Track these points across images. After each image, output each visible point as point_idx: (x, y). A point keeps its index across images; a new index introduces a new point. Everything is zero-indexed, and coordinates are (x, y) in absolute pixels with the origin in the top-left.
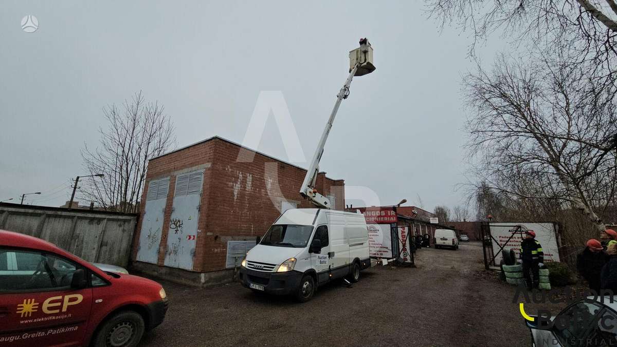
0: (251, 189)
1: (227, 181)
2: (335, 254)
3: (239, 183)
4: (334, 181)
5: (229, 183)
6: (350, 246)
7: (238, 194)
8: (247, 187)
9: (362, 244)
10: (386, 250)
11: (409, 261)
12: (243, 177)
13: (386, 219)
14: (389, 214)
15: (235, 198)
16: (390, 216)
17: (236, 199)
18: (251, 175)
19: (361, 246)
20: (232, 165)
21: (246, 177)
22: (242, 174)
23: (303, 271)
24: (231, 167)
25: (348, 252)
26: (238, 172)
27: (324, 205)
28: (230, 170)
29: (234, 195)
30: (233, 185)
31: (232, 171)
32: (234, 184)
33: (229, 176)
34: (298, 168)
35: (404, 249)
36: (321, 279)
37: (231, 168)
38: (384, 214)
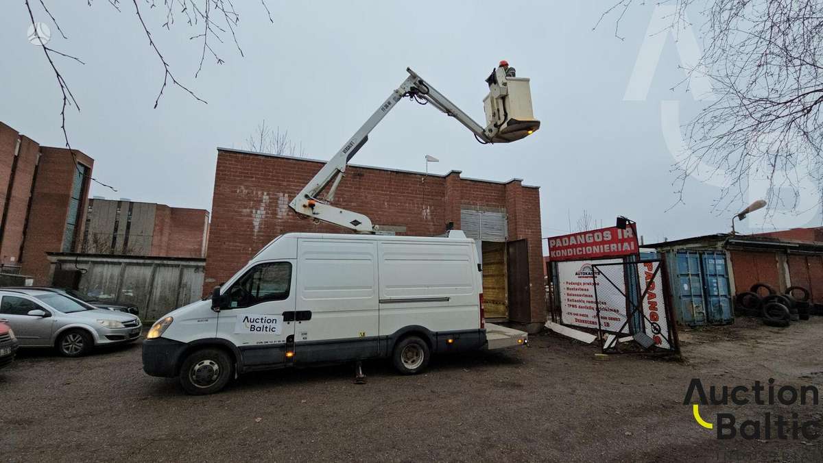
0: (288, 215)
1: (239, 207)
2: (313, 316)
3: (262, 208)
4: (505, 185)
5: (244, 210)
6: (380, 302)
7: (260, 224)
8: (280, 214)
9: (447, 299)
11: (665, 345)
12: (270, 198)
13: (614, 247)
14: (620, 237)
15: (256, 230)
16: (623, 241)
17: (259, 232)
18: (286, 195)
20: (246, 184)
21: (278, 199)
22: (268, 194)
23: (187, 339)
24: (247, 187)
25: (377, 313)
26: (259, 193)
28: (245, 191)
29: (254, 227)
30: (252, 212)
31: (248, 193)
32: (254, 211)
33: (243, 200)
35: (654, 317)
37: (246, 189)
38: (610, 238)
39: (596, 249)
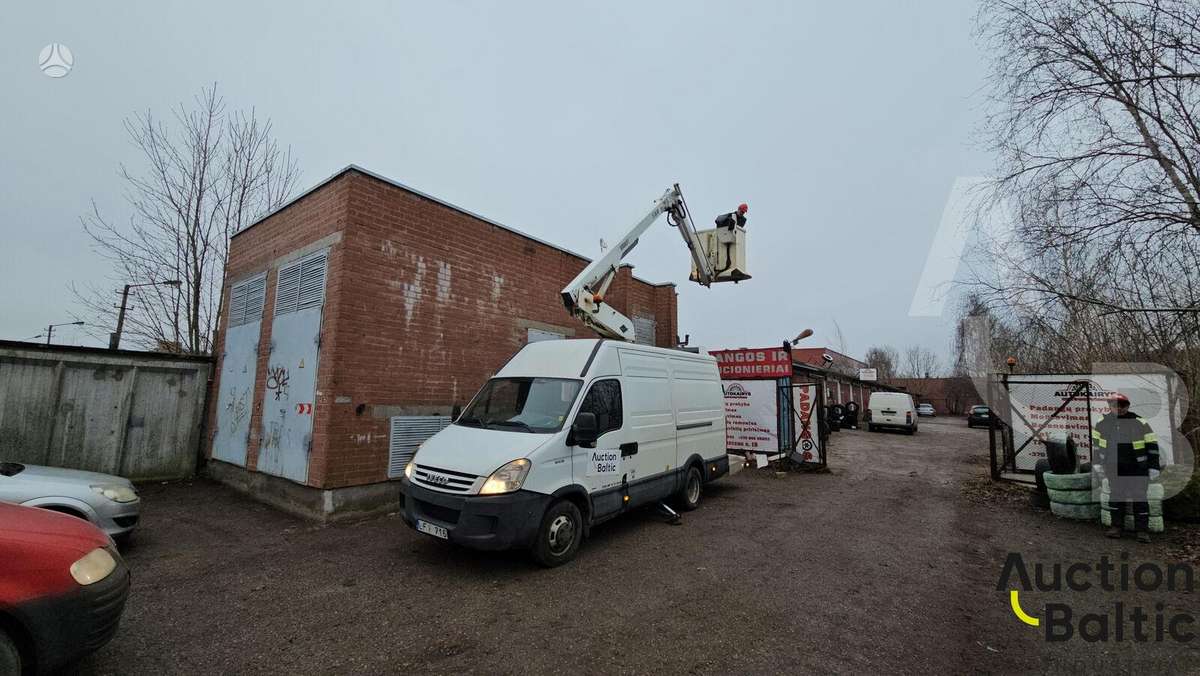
0: (450, 298)
1: (384, 277)
2: (640, 448)
3: (417, 283)
4: (654, 286)
5: (393, 283)
6: (678, 428)
7: (415, 309)
8: (440, 294)
9: (710, 424)
10: (763, 435)
11: (815, 459)
12: (427, 268)
13: (767, 368)
14: (774, 359)
15: (409, 317)
16: (777, 363)
17: (412, 321)
18: (448, 266)
19: (706, 428)
20: (394, 238)
21: (437, 270)
22: (425, 261)
23: (549, 490)
24: (396, 244)
25: (673, 443)
26: (413, 256)
27: (620, 333)
28: (393, 250)
29: (404, 313)
30: (402, 287)
31: (398, 254)
32: (406, 285)
33: (392, 266)
34: (568, 254)
35: (806, 434)
36: (599, 510)
37: (394, 247)
38: (763, 359)
39: (746, 369)
